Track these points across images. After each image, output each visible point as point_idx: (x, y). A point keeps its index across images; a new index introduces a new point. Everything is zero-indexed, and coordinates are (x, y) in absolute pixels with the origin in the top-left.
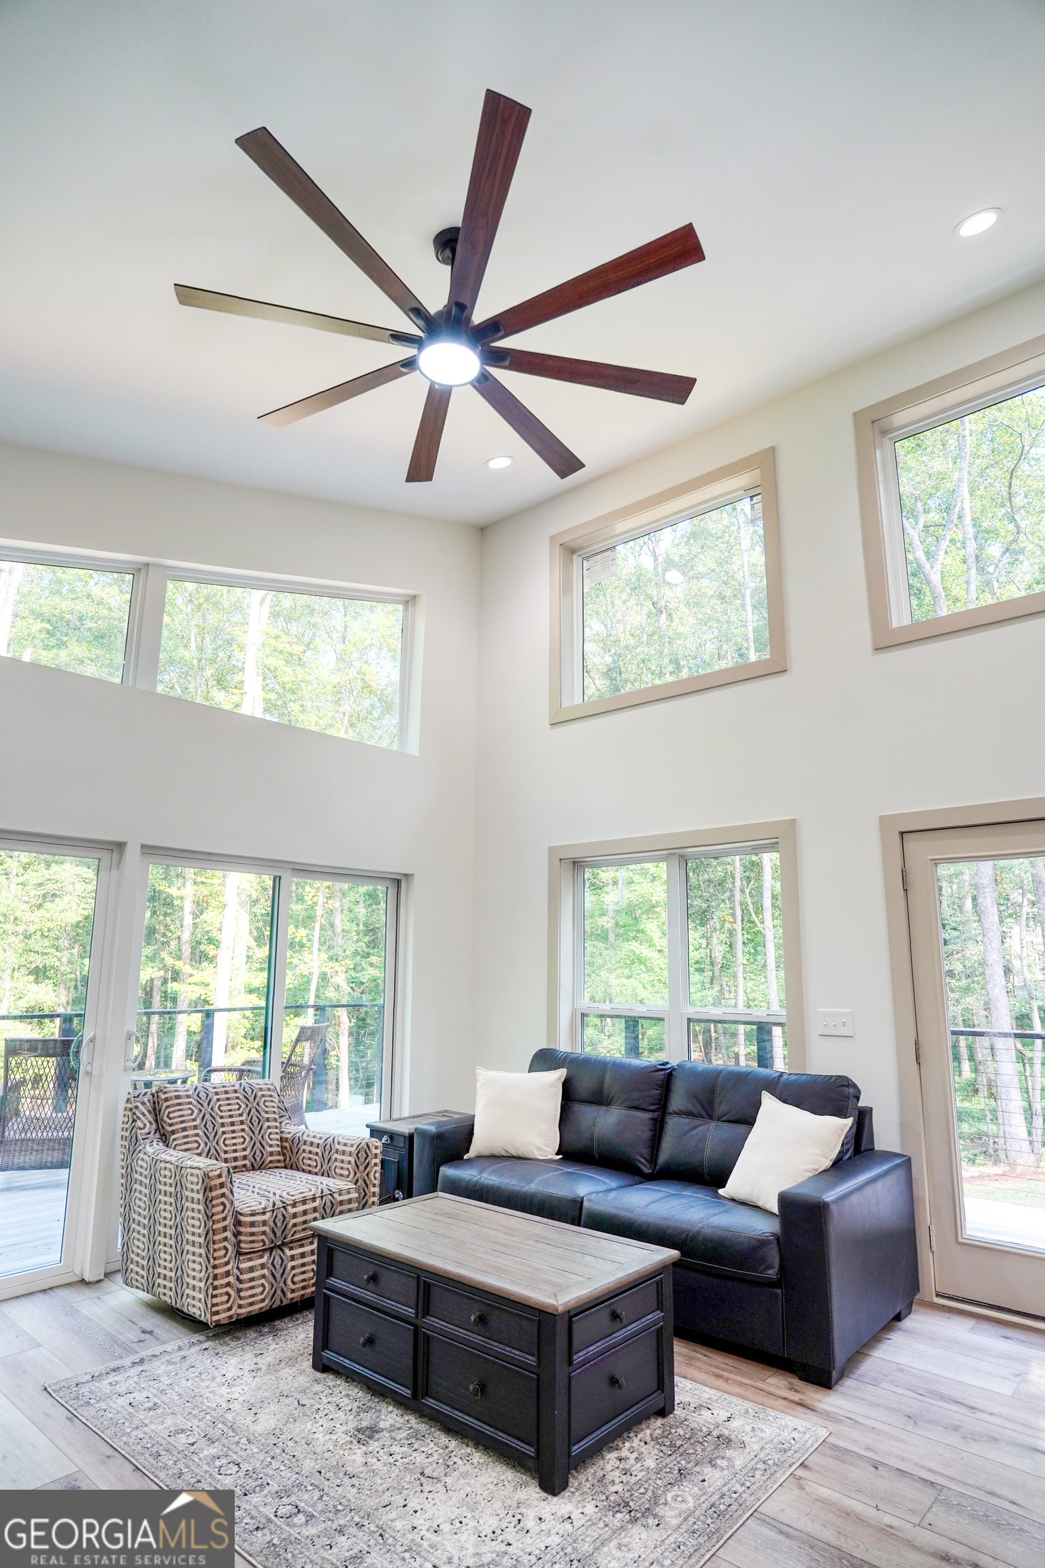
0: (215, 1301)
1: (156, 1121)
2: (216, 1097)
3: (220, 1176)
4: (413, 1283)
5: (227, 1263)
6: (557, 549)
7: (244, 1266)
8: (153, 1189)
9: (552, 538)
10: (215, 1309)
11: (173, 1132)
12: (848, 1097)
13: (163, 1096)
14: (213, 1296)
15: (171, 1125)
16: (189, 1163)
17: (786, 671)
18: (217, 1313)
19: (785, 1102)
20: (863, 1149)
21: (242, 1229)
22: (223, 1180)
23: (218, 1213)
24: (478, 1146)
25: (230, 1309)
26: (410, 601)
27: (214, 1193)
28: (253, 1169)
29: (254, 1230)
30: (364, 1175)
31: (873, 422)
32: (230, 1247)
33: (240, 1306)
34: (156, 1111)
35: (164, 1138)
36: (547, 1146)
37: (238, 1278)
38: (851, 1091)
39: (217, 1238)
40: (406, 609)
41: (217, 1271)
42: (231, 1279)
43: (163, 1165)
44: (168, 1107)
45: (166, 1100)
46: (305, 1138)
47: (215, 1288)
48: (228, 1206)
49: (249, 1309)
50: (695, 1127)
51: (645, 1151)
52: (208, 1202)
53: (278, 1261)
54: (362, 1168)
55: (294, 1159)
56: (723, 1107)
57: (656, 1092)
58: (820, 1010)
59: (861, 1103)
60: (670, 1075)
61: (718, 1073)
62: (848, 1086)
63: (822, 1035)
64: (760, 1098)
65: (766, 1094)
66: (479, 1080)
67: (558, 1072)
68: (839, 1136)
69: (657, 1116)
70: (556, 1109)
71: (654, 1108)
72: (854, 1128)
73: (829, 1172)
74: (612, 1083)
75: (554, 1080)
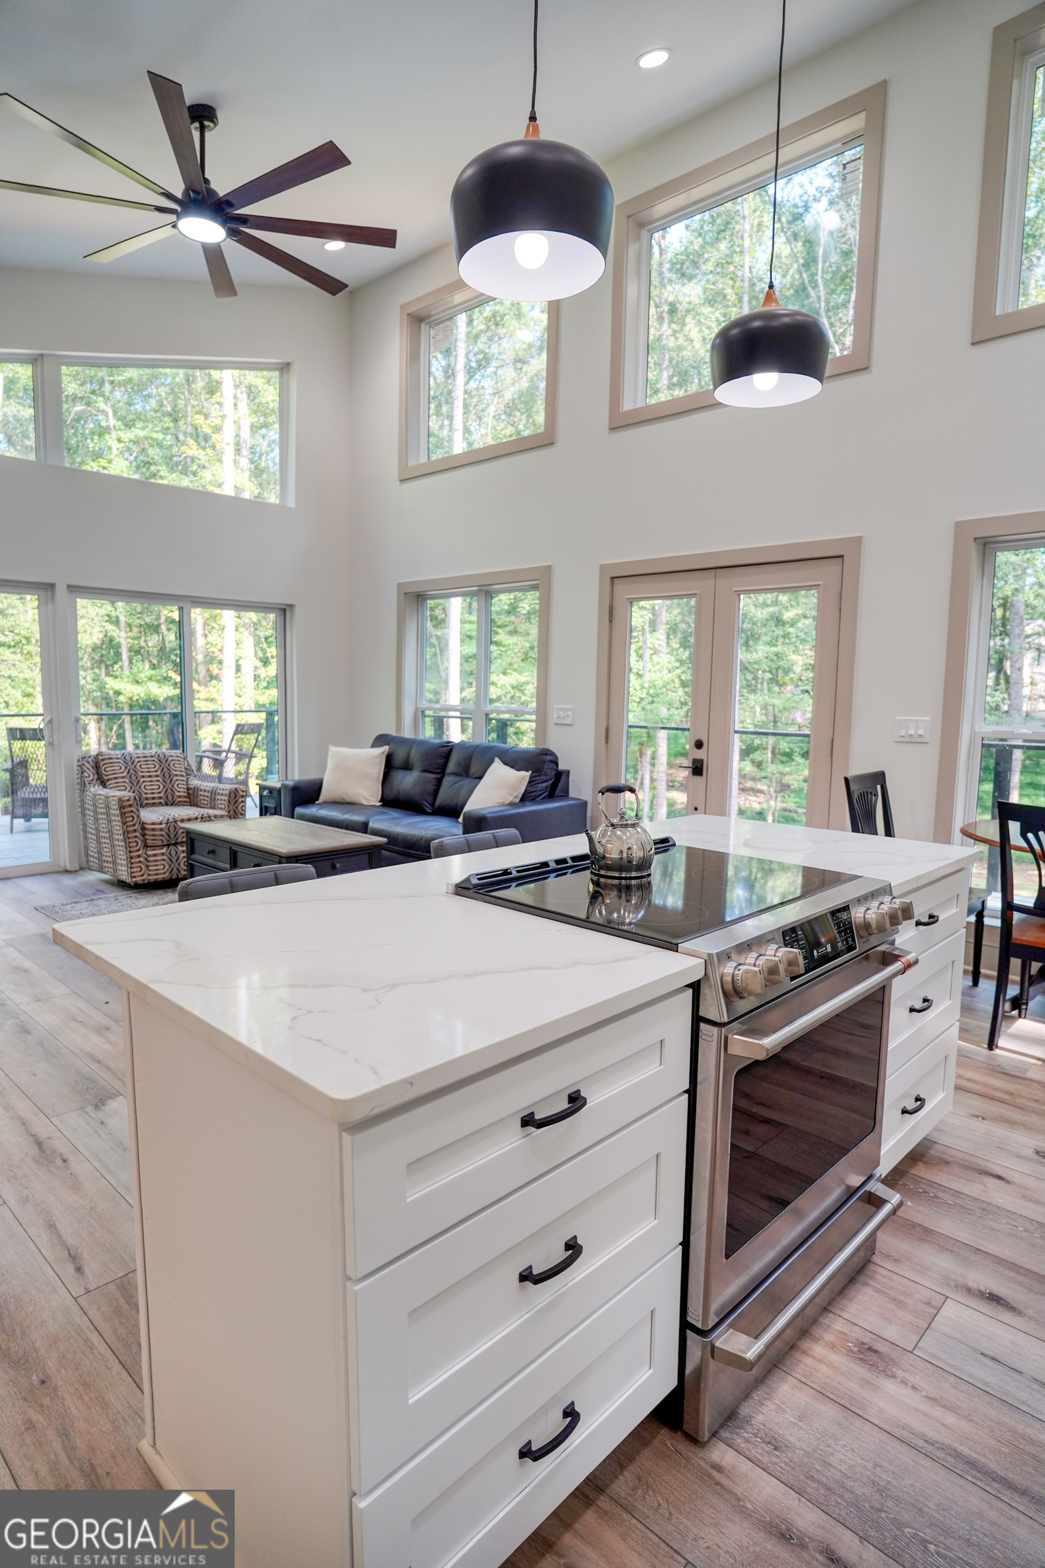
0: (133, 870)
1: (98, 773)
2: (137, 760)
3: (129, 800)
4: (229, 851)
5: (138, 850)
6: (405, 317)
7: (149, 853)
8: (95, 812)
9: (403, 307)
10: (133, 875)
11: (108, 780)
12: (545, 762)
13: (100, 758)
14: (131, 868)
15: (107, 775)
16: (112, 794)
17: (553, 443)
18: (135, 877)
19: (506, 764)
20: (556, 795)
21: (147, 832)
22: (131, 802)
23: (129, 821)
24: (323, 796)
25: (143, 875)
26: (284, 368)
27: (126, 810)
28: (167, 805)
29: (154, 833)
30: (234, 807)
31: (629, 217)
32: (139, 842)
33: (149, 875)
34: (97, 767)
35: (103, 784)
36: (372, 796)
37: (146, 859)
38: (549, 758)
39: (130, 835)
40: (281, 376)
41: (132, 854)
42: (141, 859)
43: (98, 797)
44: (104, 764)
45: (103, 760)
46: (202, 787)
47: (132, 863)
48: (136, 818)
49: (156, 877)
50: (458, 782)
51: (430, 799)
52: (123, 815)
53: (173, 853)
54: (232, 803)
55: (195, 801)
56: (474, 769)
57: (441, 761)
58: (556, 706)
59: (561, 767)
60: (451, 751)
61: (477, 747)
62: (546, 754)
63: (556, 724)
64: (492, 762)
65: (497, 759)
66: (330, 754)
67: (386, 748)
68: (521, 782)
69: (439, 776)
70: (379, 773)
71: (438, 771)
72: (550, 782)
73: (512, 804)
74: (415, 755)
75: (383, 753)
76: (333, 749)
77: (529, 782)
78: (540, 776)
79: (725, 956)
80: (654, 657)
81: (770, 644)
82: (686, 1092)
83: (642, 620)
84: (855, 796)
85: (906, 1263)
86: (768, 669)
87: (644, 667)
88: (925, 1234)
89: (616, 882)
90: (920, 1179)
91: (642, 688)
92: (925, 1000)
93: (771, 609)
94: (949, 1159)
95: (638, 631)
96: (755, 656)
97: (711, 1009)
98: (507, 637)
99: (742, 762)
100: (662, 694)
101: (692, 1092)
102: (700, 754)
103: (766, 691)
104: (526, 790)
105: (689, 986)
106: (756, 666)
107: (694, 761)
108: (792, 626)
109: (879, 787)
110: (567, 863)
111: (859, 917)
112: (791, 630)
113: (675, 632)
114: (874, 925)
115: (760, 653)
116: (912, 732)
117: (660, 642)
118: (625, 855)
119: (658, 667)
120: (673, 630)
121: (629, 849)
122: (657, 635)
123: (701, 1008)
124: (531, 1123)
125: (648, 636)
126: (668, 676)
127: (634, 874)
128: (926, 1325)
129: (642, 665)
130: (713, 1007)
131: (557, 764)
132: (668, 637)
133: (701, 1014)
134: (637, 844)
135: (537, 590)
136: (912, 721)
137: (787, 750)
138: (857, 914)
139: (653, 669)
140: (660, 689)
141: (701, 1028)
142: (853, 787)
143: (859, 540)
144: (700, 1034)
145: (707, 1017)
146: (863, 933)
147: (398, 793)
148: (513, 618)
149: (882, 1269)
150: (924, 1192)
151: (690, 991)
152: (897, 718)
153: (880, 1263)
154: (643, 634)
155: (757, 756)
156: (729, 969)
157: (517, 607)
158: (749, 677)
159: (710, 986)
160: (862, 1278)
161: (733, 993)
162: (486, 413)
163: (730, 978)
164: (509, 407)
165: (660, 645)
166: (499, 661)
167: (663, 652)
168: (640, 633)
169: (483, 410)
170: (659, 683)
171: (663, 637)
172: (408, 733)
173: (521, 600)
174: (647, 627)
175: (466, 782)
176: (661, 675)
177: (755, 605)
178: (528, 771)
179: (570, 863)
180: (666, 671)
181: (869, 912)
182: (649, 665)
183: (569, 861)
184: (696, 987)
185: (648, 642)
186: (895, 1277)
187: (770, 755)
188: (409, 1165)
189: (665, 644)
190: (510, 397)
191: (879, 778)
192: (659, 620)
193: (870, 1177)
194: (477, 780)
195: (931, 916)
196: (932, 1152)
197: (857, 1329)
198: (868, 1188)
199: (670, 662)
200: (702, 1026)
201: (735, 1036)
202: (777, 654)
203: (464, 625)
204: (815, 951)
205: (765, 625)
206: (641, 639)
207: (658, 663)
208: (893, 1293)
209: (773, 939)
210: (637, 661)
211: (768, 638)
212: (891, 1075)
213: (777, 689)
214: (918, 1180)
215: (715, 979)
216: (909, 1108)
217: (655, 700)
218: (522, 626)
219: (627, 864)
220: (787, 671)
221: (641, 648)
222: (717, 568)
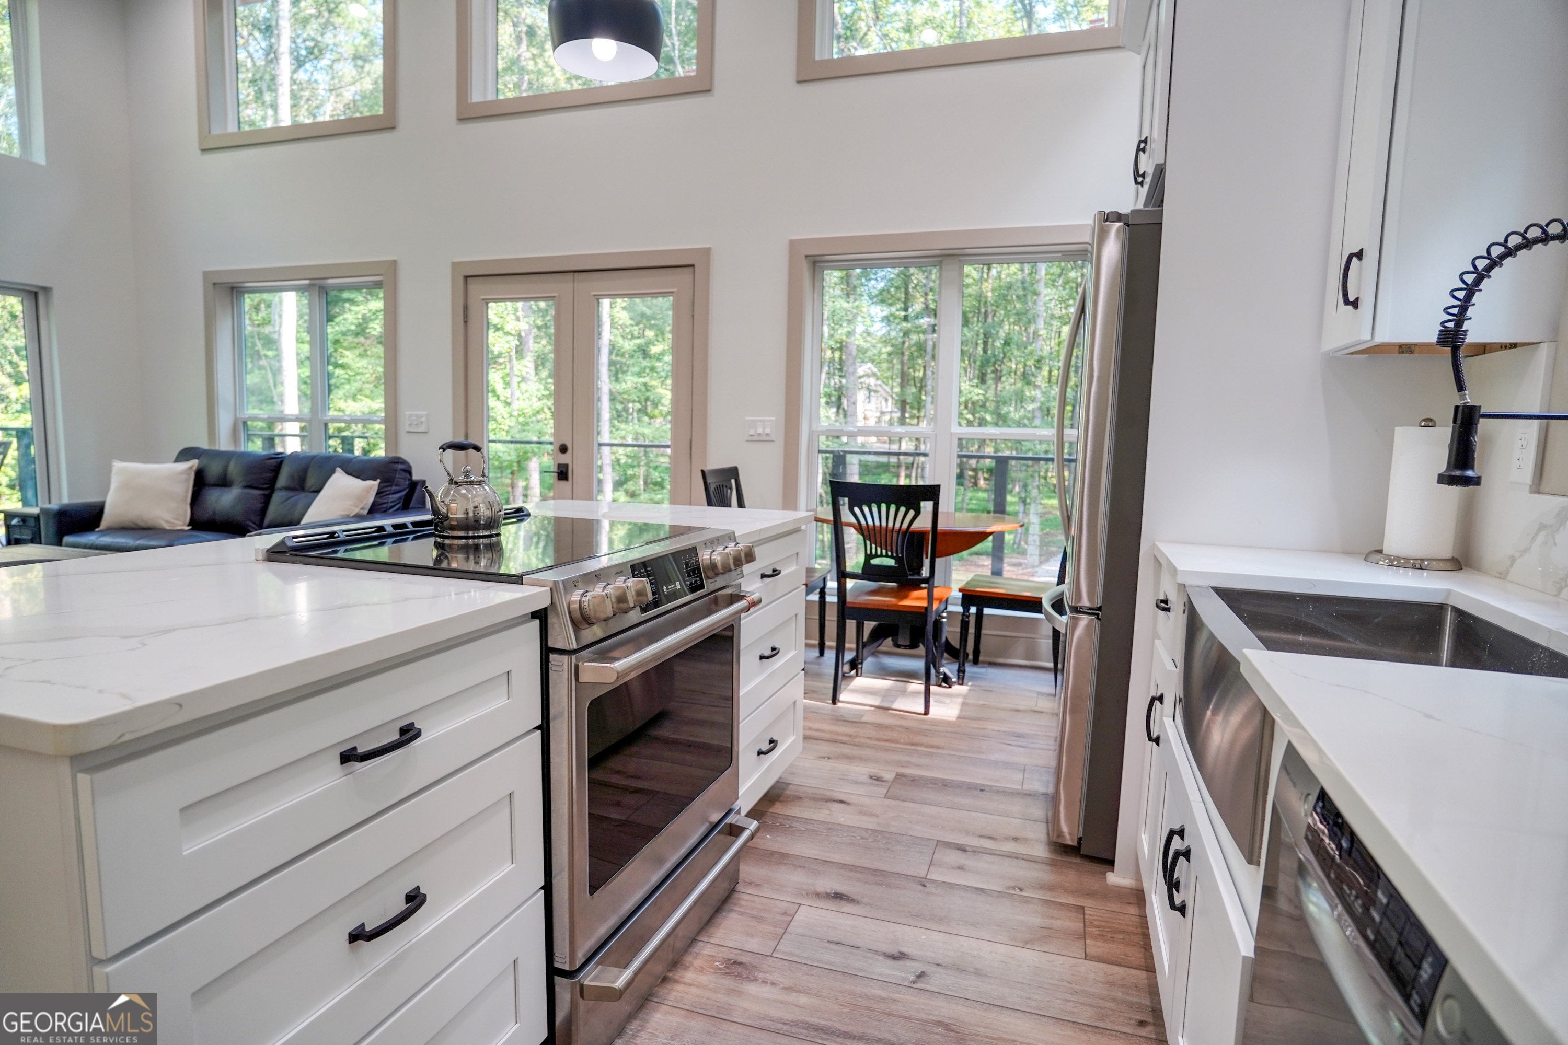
17: (394, 128)
19: (348, 474)
20: (411, 506)
24: (106, 522)
36: (178, 518)
38: (400, 466)
50: (291, 497)
56: (311, 482)
57: (270, 475)
58: (408, 413)
59: (416, 477)
60: (281, 463)
61: (313, 458)
62: (398, 463)
63: (408, 432)
64: (333, 472)
65: (338, 470)
66: (114, 470)
67: (195, 463)
68: (368, 492)
69: (266, 492)
70: (187, 492)
71: (265, 486)
72: (404, 493)
73: (359, 518)
74: (234, 469)
75: (191, 468)
76: (118, 465)
77: (377, 494)
78: (391, 486)
79: (572, 584)
80: (522, 385)
81: (639, 374)
82: (537, 728)
83: (508, 346)
84: (712, 488)
85: (766, 885)
86: (637, 399)
87: (512, 395)
88: (782, 858)
89: (463, 542)
90: (777, 816)
91: (511, 416)
92: (773, 649)
93: (638, 341)
94: (801, 795)
95: (505, 357)
96: (624, 386)
97: (559, 638)
98: (357, 360)
99: (615, 493)
100: (532, 422)
101: (544, 728)
102: (565, 459)
103: (636, 421)
104: (374, 502)
105: (535, 615)
106: (625, 396)
107: (559, 466)
108: (659, 360)
109: (733, 481)
110: (408, 528)
111: (706, 559)
112: (658, 364)
113: (543, 364)
114: (719, 565)
115: (629, 383)
116: (760, 431)
117: (528, 370)
118: (471, 514)
119: (527, 395)
120: (540, 362)
121: (476, 507)
122: (524, 362)
123: (550, 639)
124: (352, 758)
125: (515, 361)
126: (537, 405)
127: (481, 533)
128: (783, 931)
129: (510, 393)
130: (562, 636)
131: (410, 473)
132: (536, 368)
133: (550, 644)
134: (485, 503)
135: (381, 288)
136: (761, 421)
137: (659, 480)
138: (705, 556)
139: (521, 397)
140: (530, 417)
141: (551, 659)
142: (709, 481)
143: (707, 252)
144: (550, 665)
145: (556, 646)
146: (710, 574)
147: (214, 513)
148: (362, 339)
149: (747, 896)
150: (781, 825)
151: (537, 622)
152: (747, 418)
153: (743, 890)
154: (510, 361)
155: (630, 486)
156: (576, 597)
157: (367, 328)
158: (620, 407)
159: (557, 614)
160: (727, 907)
161: (581, 620)
162: (322, 111)
163: (577, 605)
164: (349, 108)
165: (527, 373)
166: (347, 387)
167: (531, 380)
168: (507, 359)
169: (317, 107)
170: (529, 411)
171: (531, 365)
172: (224, 444)
173: (372, 320)
174: (513, 353)
175: (302, 497)
176: (530, 403)
177: (622, 336)
178: (375, 480)
179: (411, 528)
180: (535, 399)
181: (715, 553)
182: (517, 393)
183: (410, 526)
184: (541, 616)
185: (515, 369)
186: (757, 899)
187: (642, 483)
188: (183, 810)
189: (533, 372)
190: (351, 98)
191: (733, 472)
192: (526, 348)
193: (730, 811)
194: (315, 494)
195: (774, 570)
196: (787, 792)
197: (723, 949)
198: (728, 820)
199: (538, 390)
200: (552, 657)
201: (586, 664)
202: (645, 385)
203: (301, 345)
204: (665, 587)
205: (632, 357)
206: (508, 367)
207: (526, 391)
208: (755, 913)
209: (621, 572)
210: (505, 388)
211: (636, 369)
212: (745, 719)
213: (646, 419)
214: (775, 816)
215: (563, 607)
216: (764, 749)
217: (526, 428)
218: (374, 349)
219: (473, 523)
220: (655, 405)
221: (508, 375)
222: (575, 272)
